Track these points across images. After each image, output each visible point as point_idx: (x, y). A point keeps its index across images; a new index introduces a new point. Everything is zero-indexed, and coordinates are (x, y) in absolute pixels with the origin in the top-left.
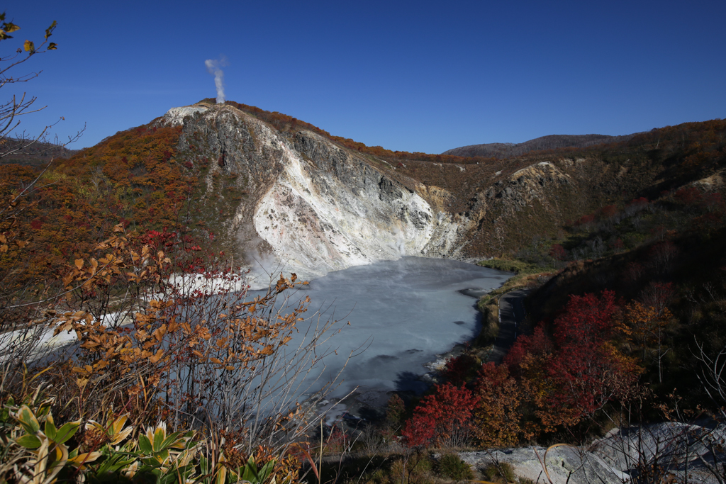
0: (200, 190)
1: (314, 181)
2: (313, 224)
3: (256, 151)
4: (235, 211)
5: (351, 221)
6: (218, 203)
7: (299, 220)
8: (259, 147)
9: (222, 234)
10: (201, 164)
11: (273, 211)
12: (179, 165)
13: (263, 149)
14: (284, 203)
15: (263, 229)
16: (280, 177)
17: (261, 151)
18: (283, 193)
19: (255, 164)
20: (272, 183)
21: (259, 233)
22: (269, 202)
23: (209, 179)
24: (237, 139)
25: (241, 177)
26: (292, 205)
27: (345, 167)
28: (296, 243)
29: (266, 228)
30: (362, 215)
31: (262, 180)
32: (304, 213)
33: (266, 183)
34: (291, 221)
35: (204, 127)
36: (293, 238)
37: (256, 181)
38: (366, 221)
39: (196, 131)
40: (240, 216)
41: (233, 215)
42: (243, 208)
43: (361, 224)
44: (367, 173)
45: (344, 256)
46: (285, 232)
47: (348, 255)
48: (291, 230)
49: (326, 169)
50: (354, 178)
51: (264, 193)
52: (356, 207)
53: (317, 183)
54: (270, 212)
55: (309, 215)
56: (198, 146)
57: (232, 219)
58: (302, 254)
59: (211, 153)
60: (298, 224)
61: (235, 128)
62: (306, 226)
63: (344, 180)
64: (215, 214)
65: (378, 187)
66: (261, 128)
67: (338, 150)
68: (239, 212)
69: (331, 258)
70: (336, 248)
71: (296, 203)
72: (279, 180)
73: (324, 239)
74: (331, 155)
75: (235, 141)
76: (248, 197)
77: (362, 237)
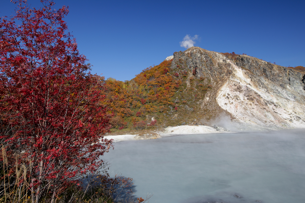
0: (183, 87)
1: (253, 80)
2: (258, 101)
3: (214, 65)
4: (204, 96)
5: (284, 103)
6: (194, 92)
7: (248, 99)
8: (215, 64)
9: (197, 108)
10: (183, 75)
11: (228, 94)
12: (171, 75)
13: (218, 64)
14: (236, 90)
15: (223, 105)
16: (231, 77)
17: (217, 65)
18: (234, 85)
19: (214, 72)
20: (226, 80)
21: (221, 106)
22: (225, 89)
23: (188, 82)
24: (203, 61)
25: (206, 79)
26: (241, 91)
27: (273, 72)
28: (249, 112)
29: (225, 104)
30: (292, 100)
31: (219, 80)
32: (251, 95)
33: (222, 81)
34: (242, 99)
35: (184, 57)
36: (245, 109)
37: (215, 81)
38: (296, 103)
39: (180, 59)
40: (208, 99)
41: (203, 98)
42: (209, 94)
43: (292, 105)
44: (290, 74)
45: (288, 122)
46: (238, 106)
47: (291, 120)
48: (243, 104)
49: (259, 74)
50: (281, 78)
51: (222, 86)
52: (286, 95)
53: (255, 81)
54: (227, 95)
55: (255, 96)
56: (181, 66)
57: (202, 100)
58: (254, 118)
59: (188, 70)
60: (247, 101)
61: (201, 55)
62: (253, 103)
63: (273, 80)
64: (192, 98)
65: (302, 82)
66: (216, 54)
67: (266, 63)
68: (207, 96)
69: (278, 122)
70: (280, 116)
71: (244, 90)
72: (231, 78)
73: (269, 110)
74: (261, 66)
75: (202, 61)
76: (211, 89)
77: (296, 113)
